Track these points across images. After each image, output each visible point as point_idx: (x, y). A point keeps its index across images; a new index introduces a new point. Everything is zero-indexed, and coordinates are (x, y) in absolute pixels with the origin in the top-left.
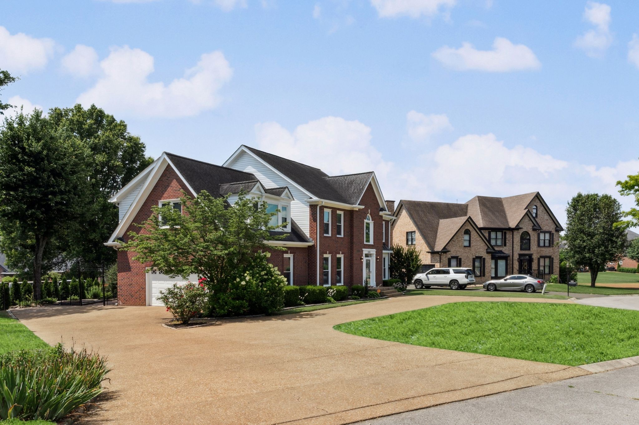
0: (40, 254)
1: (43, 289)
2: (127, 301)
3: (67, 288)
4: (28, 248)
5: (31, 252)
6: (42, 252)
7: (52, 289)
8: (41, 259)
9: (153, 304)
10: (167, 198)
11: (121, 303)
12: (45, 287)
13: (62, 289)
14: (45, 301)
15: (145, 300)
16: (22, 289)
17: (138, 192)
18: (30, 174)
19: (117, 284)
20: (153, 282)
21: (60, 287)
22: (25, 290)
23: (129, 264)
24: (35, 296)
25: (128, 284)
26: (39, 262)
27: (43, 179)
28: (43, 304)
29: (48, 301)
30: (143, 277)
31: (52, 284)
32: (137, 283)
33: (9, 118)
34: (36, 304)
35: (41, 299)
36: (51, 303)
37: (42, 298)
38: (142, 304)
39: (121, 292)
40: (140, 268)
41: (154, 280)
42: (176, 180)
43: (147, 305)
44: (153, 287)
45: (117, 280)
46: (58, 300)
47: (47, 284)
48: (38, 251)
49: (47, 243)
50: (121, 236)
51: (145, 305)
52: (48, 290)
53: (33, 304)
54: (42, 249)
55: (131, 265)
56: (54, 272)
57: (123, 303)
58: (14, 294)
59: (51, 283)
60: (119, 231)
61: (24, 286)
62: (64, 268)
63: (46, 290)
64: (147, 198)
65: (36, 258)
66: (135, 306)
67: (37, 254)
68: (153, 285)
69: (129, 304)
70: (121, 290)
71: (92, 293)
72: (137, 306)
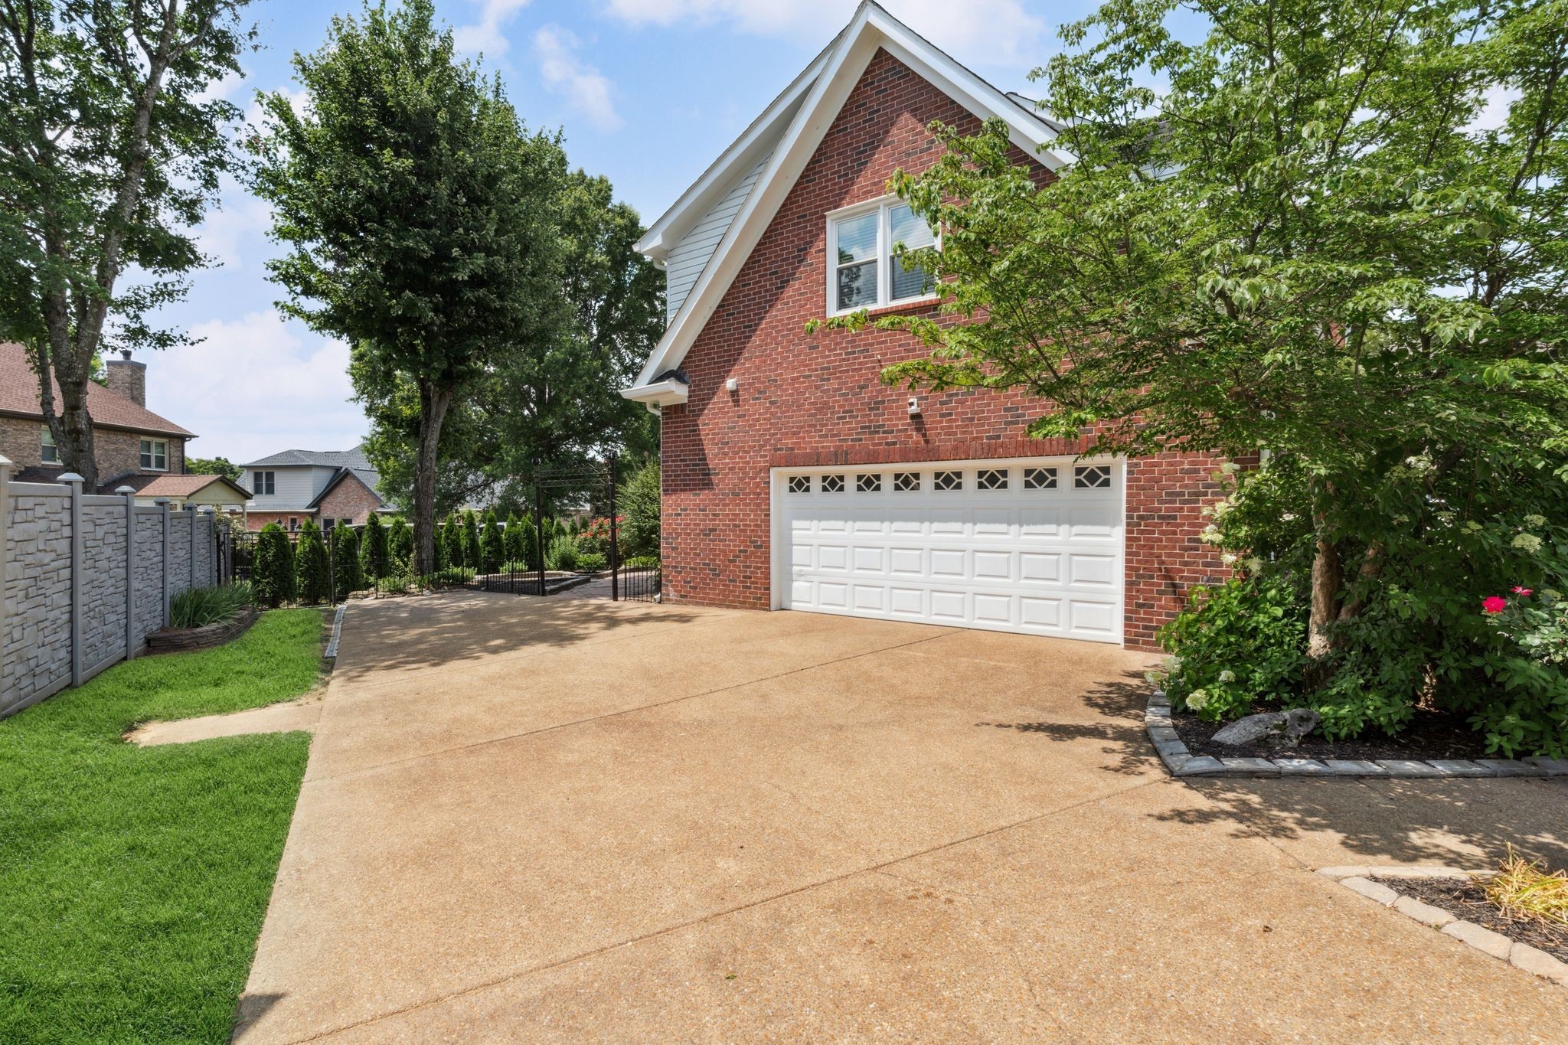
0: (433, 442)
1: (443, 542)
2: (695, 588)
3: (498, 540)
4: (401, 427)
5: (408, 435)
6: (436, 435)
7: (464, 542)
8: (433, 455)
9: (795, 605)
10: (865, 193)
11: (673, 595)
12: (447, 537)
13: (487, 543)
14: (444, 577)
15: (768, 589)
16: (392, 541)
17: (741, 200)
18: (399, 179)
19: (655, 530)
20: (795, 524)
21: (481, 539)
22: (398, 545)
23: (705, 459)
24: (420, 562)
25: (701, 530)
26: (428, 464)
27: (436, 199)
28: (436, 586)
29: (454, 577)
30: (759, 505)
31: (464, 531)
32: (735, 526)
33: (343, 17)
34: (421, 586)
35: (435, 571)
36: (459, 584)
37: (437, 567)
38: (755, 604)
39: (673, 558)
40: (746, 474)
41: (800, 518)
42: (912, 111)
43: (773, 606)
44: (794, 541)
45: (657, 518)
46: (479, 573)
47: (451, 529)
48: (426, 431)
49: (450, 411)
50: (674, 365)
51: (766, 607)
52: (455, 545)
53: (413, 586)
54: (437, 427)
55: (712, 463)
56: (471, 507)
57: (682, 596)
58: (372, 554)
59: (461, 527)
60: (669, 350)
61: (397, 533)
62: (488, 497)
63: (449, 544)
64: (779, 212)
65: (422, 453)
66: (728, 607)
67: (423, 441)
68: (794, 532)
69: (704, 598)
70: (673, 549)
71: (557, 552)
72: (735, 607)
